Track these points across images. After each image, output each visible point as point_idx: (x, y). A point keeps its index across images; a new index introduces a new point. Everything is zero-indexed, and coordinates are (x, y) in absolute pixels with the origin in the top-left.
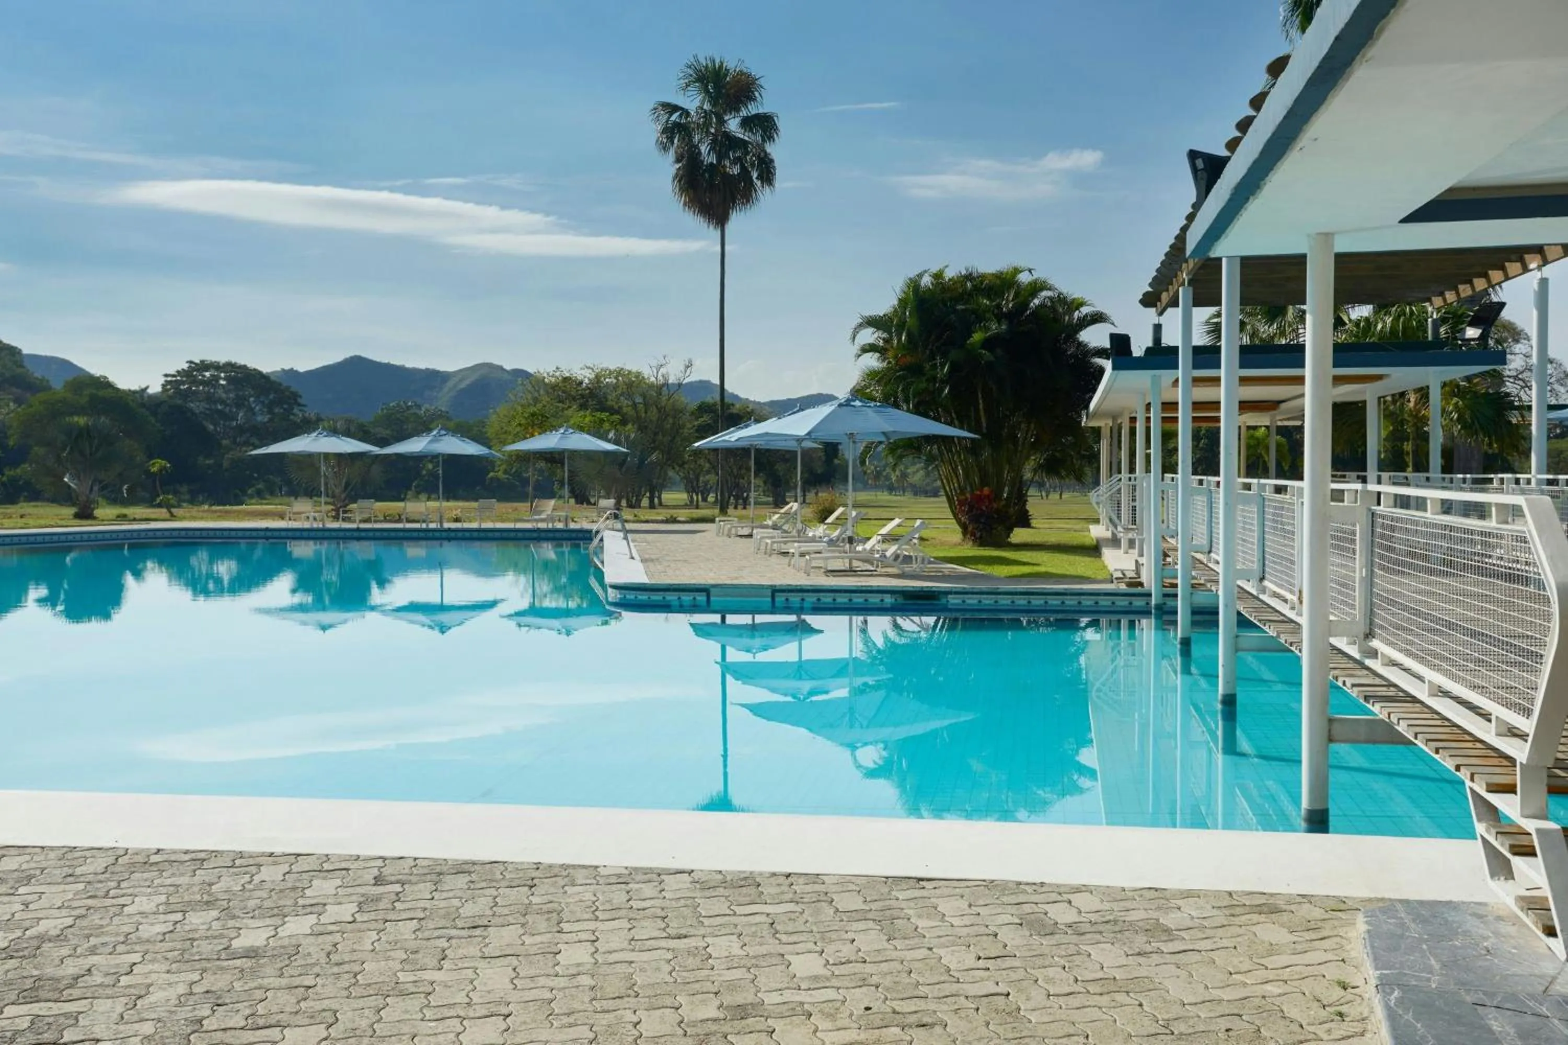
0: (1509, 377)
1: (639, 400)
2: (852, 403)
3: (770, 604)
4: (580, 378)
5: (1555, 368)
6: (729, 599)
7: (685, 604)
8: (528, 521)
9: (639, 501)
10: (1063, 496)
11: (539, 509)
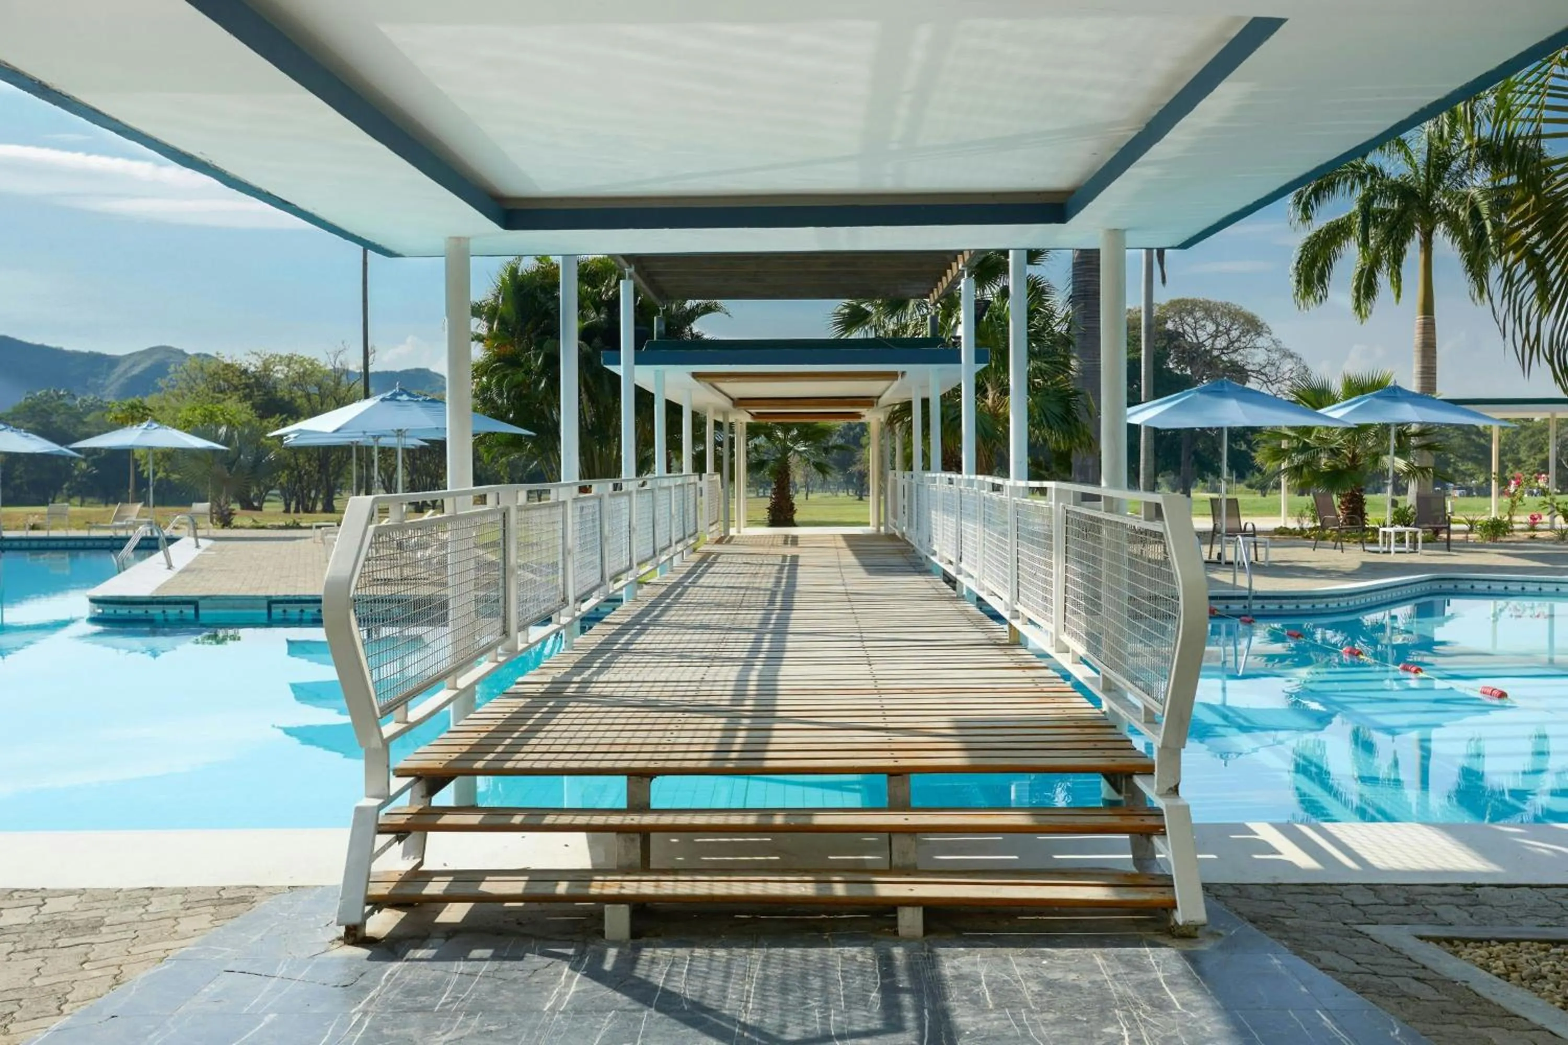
0: (1253, 371)
1: (313, 390)
2: (399, 398)
3: (266, 616)
4: (245, 365)
5: (1296, 363)
6: (220, 611)
7: (170, 618)
8: (108, 528)
9: (314, 505)
10: (810, 496)
11: (122, 514)
